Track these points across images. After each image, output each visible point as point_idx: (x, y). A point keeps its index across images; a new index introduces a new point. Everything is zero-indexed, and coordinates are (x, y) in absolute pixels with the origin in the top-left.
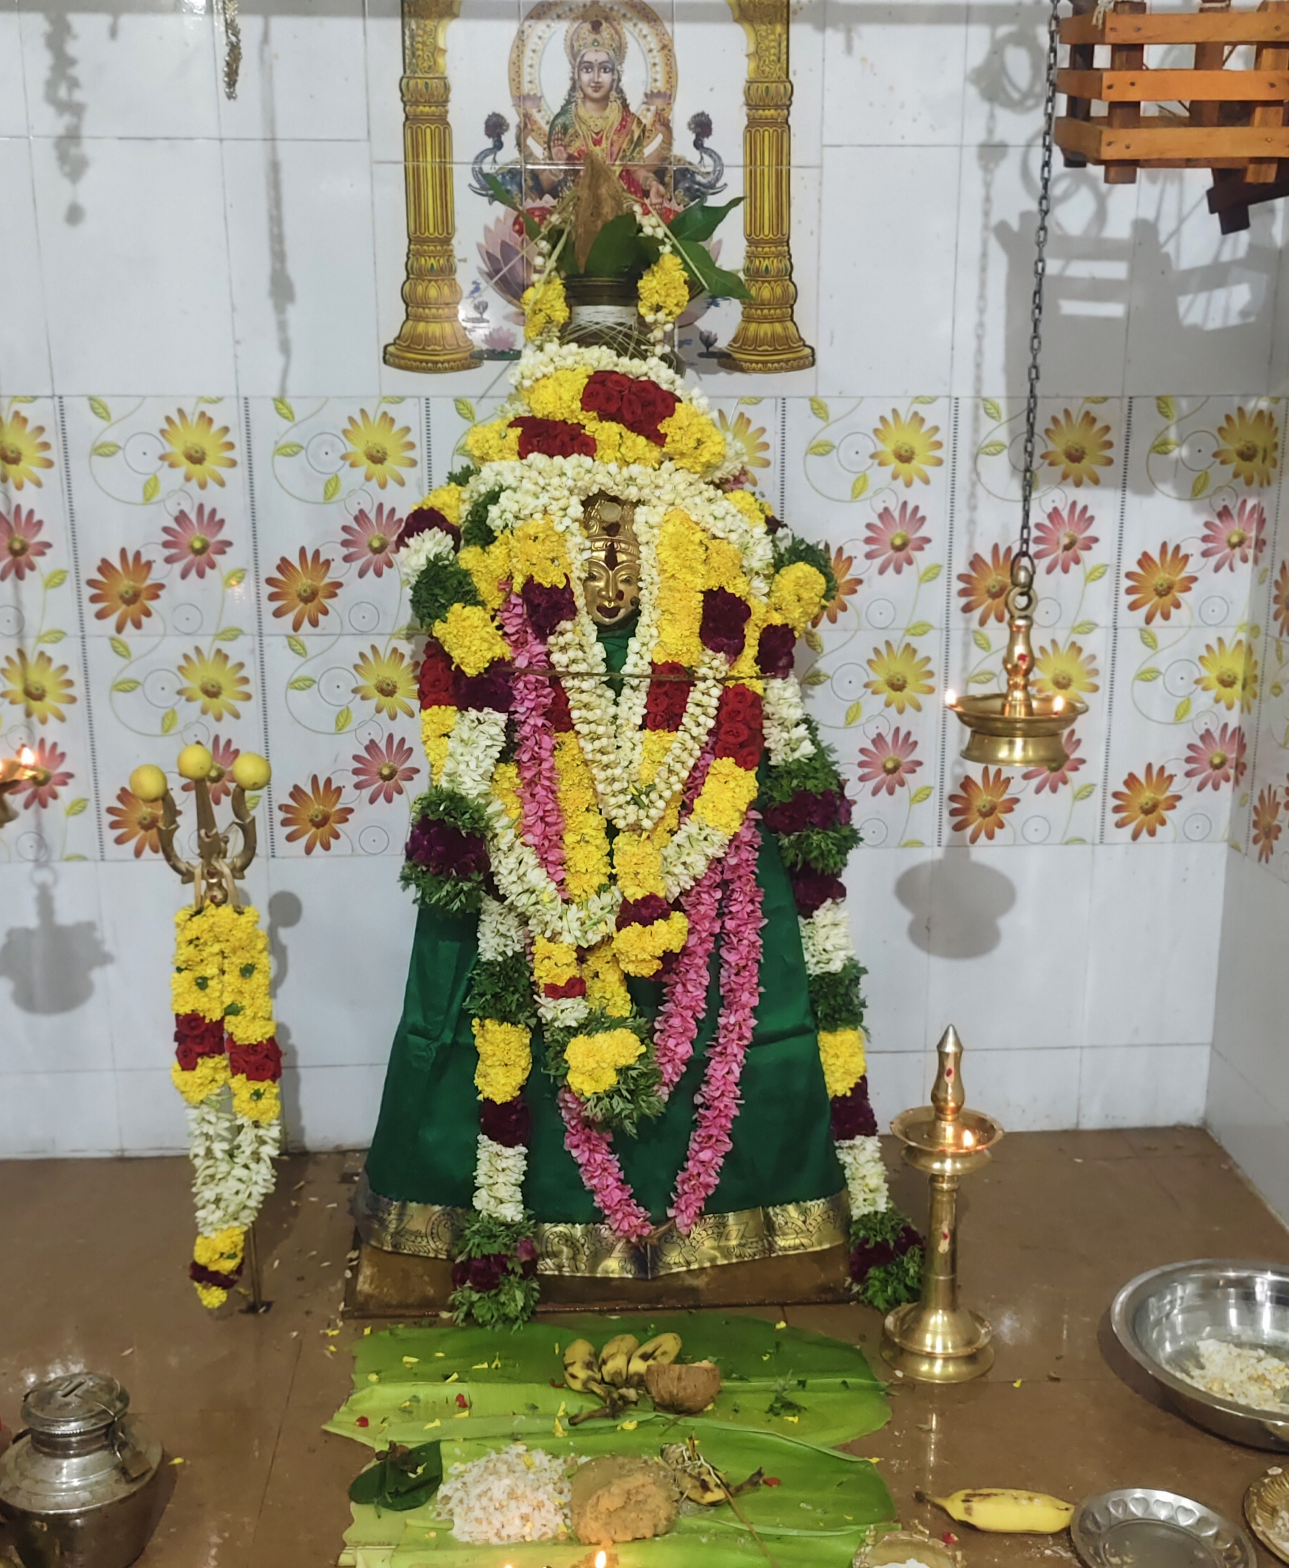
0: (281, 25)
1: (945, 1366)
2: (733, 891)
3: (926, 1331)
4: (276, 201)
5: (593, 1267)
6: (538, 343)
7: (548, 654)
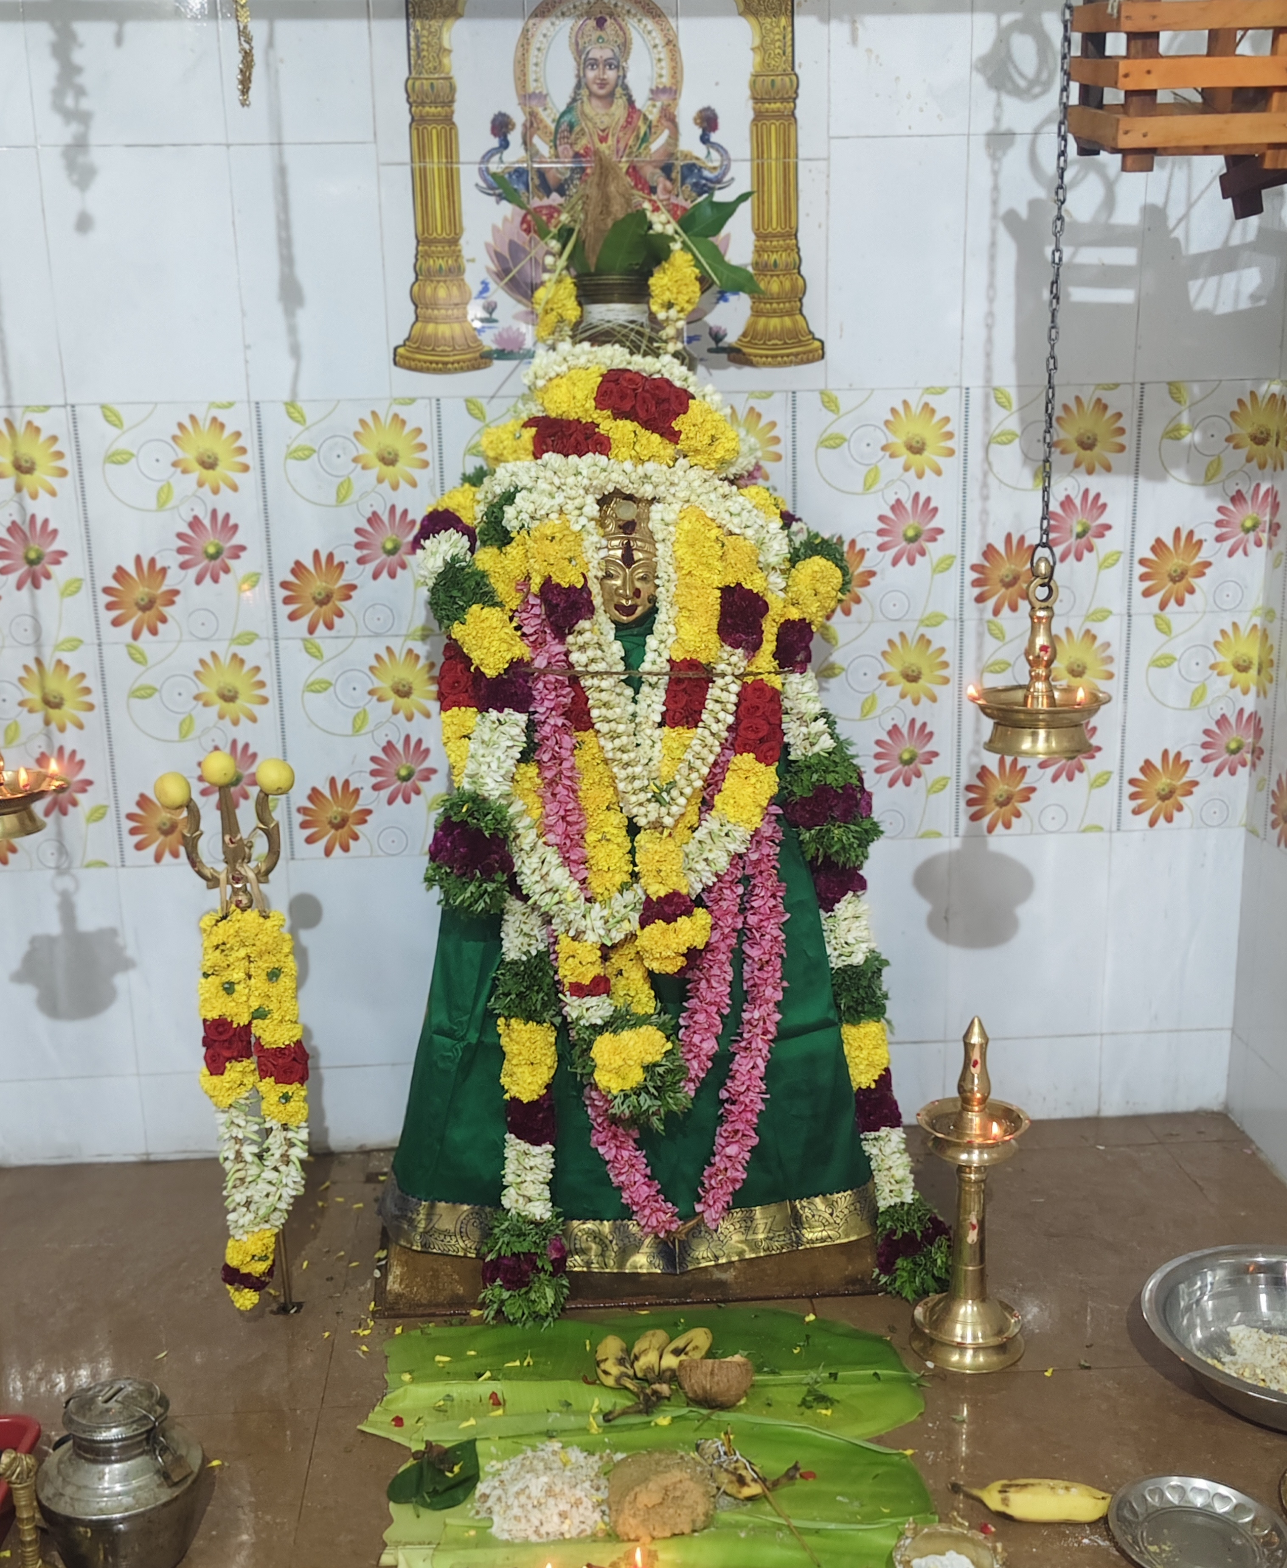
0: (286, 29)
1: (975, 1356)
2: (755, 886)
3: (956, 1322)
4: (284, 206)
5: (621, 1263)
6: (550, 342)
7: (567, 654)
